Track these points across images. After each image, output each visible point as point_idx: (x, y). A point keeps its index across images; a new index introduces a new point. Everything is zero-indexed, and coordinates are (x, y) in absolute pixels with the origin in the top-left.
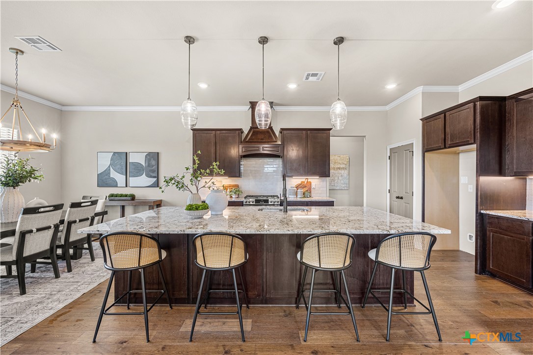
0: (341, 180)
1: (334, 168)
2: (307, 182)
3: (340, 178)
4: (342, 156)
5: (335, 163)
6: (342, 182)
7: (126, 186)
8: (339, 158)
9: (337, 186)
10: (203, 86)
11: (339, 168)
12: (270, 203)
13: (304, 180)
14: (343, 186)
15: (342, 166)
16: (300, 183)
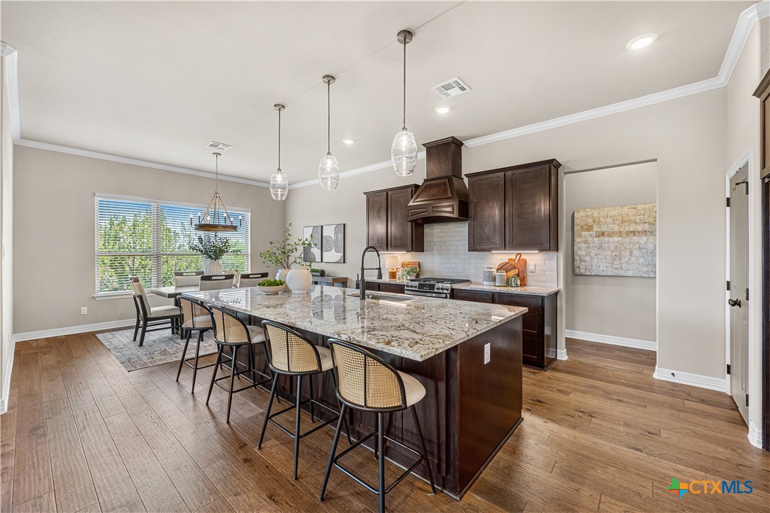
0: (637, 258)
1: (620, 232)
2: (519, 259)
3: (636, 253)
4: (639, 207)
5: (623, 222)
6: (641, 261)
7: (322, 261)
8: (633, 212)
9: (628, 270)
10: (349, 142)
11: (634, 233)
12: (436, 290)
13: (514, 257)
14: (645, 269)
15: (640, 228)
16: (507, 261)
